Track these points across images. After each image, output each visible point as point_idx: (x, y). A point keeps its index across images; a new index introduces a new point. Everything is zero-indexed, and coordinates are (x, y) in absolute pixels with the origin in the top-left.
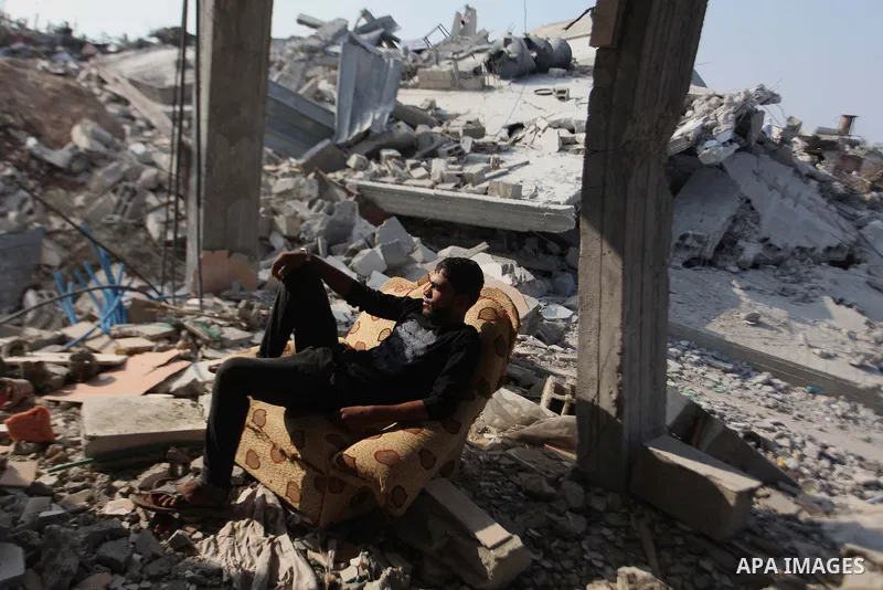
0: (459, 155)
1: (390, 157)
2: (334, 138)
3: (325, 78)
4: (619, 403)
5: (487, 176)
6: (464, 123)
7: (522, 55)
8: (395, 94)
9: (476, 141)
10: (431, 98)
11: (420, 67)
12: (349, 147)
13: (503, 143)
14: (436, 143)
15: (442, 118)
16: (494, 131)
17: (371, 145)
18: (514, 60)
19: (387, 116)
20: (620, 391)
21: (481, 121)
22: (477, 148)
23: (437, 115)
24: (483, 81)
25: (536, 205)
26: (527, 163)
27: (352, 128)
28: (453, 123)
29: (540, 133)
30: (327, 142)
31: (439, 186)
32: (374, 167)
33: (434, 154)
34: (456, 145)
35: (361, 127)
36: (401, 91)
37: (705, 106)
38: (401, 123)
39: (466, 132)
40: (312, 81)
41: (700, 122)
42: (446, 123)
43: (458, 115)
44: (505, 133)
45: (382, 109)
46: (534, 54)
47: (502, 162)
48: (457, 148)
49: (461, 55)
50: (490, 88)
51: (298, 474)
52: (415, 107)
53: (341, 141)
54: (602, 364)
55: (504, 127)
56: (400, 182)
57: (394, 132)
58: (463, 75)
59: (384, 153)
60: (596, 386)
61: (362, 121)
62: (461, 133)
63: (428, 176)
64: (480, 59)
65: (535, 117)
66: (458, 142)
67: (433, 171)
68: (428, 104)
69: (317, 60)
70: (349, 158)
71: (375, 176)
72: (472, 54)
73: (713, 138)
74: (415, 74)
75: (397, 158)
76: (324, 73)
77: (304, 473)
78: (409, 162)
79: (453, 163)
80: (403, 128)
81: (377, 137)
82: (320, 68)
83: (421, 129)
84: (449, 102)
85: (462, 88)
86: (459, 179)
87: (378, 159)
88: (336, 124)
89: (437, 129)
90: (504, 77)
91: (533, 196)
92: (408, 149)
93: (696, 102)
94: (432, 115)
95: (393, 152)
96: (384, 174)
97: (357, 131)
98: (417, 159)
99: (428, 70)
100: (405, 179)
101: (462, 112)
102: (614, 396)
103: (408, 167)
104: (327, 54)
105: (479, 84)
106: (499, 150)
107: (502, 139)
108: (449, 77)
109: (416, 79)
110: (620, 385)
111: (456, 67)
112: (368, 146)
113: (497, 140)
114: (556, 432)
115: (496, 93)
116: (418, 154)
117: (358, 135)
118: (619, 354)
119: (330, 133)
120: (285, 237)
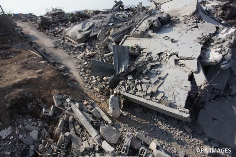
7: (158, 25)
9: (151, 64)
15: (140, 49)
16: (155, 56)
18: (156, 27)
19: (127, 66)
24: (149, 33)
26: (168, 74)
29: (168, 56)
30: (114, 75)
31: (146, 97)
35: (121, 70)
44: (158, 57)
50: (151, 37)
53: (117, 74)
55: (157, 54)
57: (130, 70)
58: (143, 34)
61: (121, 67)
62: (147, 61)
63: (142, 90)
68: (136, 46)
73: (225, 60)
80: (132, 69)
81: (126, 72)
83: (136, 63)
85: (143, 37)
86: (151, 94)
88: (115, 69)
90: (154, 32)
100: (136, 92)
101: (145, 48)
105: (148, 36)
108: (140, 35)
109: (131, 34)
112: (124, 74)
115: (153, 39)
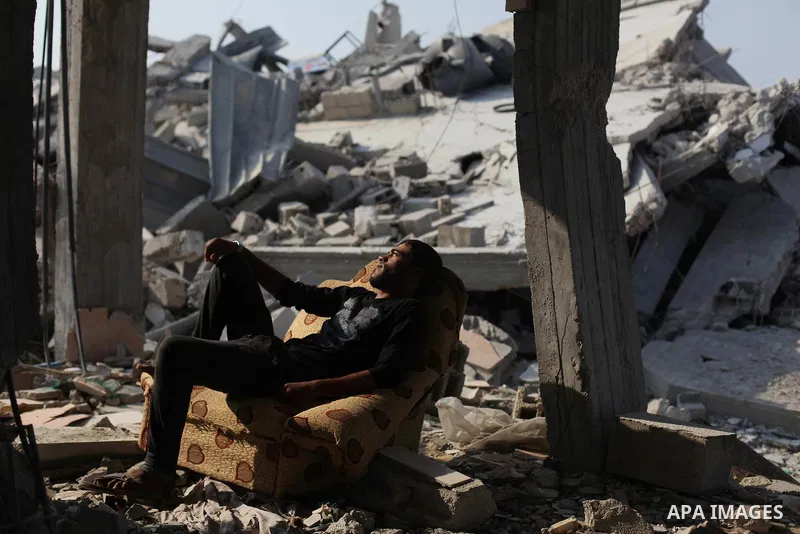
0: (394, 202)
1: (294, 212)
2: (210, 194)
3: (183, 119)
4: (583, 374)
5: (434, 224)
6: (396, 159)
7: (470, 59)
8: (293, 129)
9: (413, 181)
10: (344, 131)
11: (323, 90)
12: (232, 205)
13: (455, 182)
14: (357, 190)
15: (363, 157)
16: (441, 167)
17: (264, 198)
18: (458, 68)
19: (283, 157)
20: (583, 361)
21: (420, 154)
22: (417, 191)
23: (354, 155)
24: (418, 101)
25: (505, 250)
26: (491, 204)
27: (234, 177)
28: (379, 162)
29: (506, 163)
30: (201, 199)
31: (368, 242)
32: (272, 226)
33: (355, 203)
34: (387, 189)
35: (248, 175)
36: (300, 127)
37: (733, 107)
38: (305, 165)
39: (400, 171)
40: (165, 125)
41: (725, 126)
42: (368, 164)
43: (385, 151)
44: (456, 169)
45: (275, 147)
46: (489, 59)
47: (456, 206)
48: (389, 193)
49: (383, 69)
50: (430, 111)
51: (247, 452)
52: (323, 145)
53: (220, 197)
54: (561, 336)
55: (456, 161)
56: (311, 242)
57: (297, 177)
58: (388, 95)
59: (284, 208)
60: (558, 361)
61: (249, 166)
62: (392, 173)
63: (350, 232)
64: (411, 72)
65: (496, 143)
66: (390, 185)
67: (357, 223)
68: (340, 139)
69: (169, 96)
70: (234, 219)
71: (275, 239)
72: (397, 67)
73: (746, 147)
74: (317, 101)
75: (303, 212)
76: (181, 113)
77: (254, 449)
78: (321, 217)
79: (386, 212)
80: (309, 171)
81: (272, 186)
82: (173, 108)
83: (334, 172)
84: (370, 135)
85: (387, 114)
86: (394, 231)
87: (276, 218)
88: (211, 174)
89: (356, 172)
90: (448, 93)
91: (502, 242)
92: (318, 200)
93: (721, 103)
94: (348, 153)
95: (296, 205)
96: (288, 235)
97: (242, 181)
98: (334, 211)
99: (337, 93)
100: (319, 238)
101: (391, 147)
102: (577, 368)
103: (321, 223)
104: (183, 86)
105: (412, 107)
106: (451, 191)
107: (453, 177)
108: (368, 99)
109: (320, 108)
110: (581, 354)
111: (377, 85)
112: (262, 201)
113: (445, 178)
114: (527, 435)
115: (438, 117)
116: (333, 206)
117: (244, 186)
118: (576, 320)
119: (204, 188)
120: (165, 308)
